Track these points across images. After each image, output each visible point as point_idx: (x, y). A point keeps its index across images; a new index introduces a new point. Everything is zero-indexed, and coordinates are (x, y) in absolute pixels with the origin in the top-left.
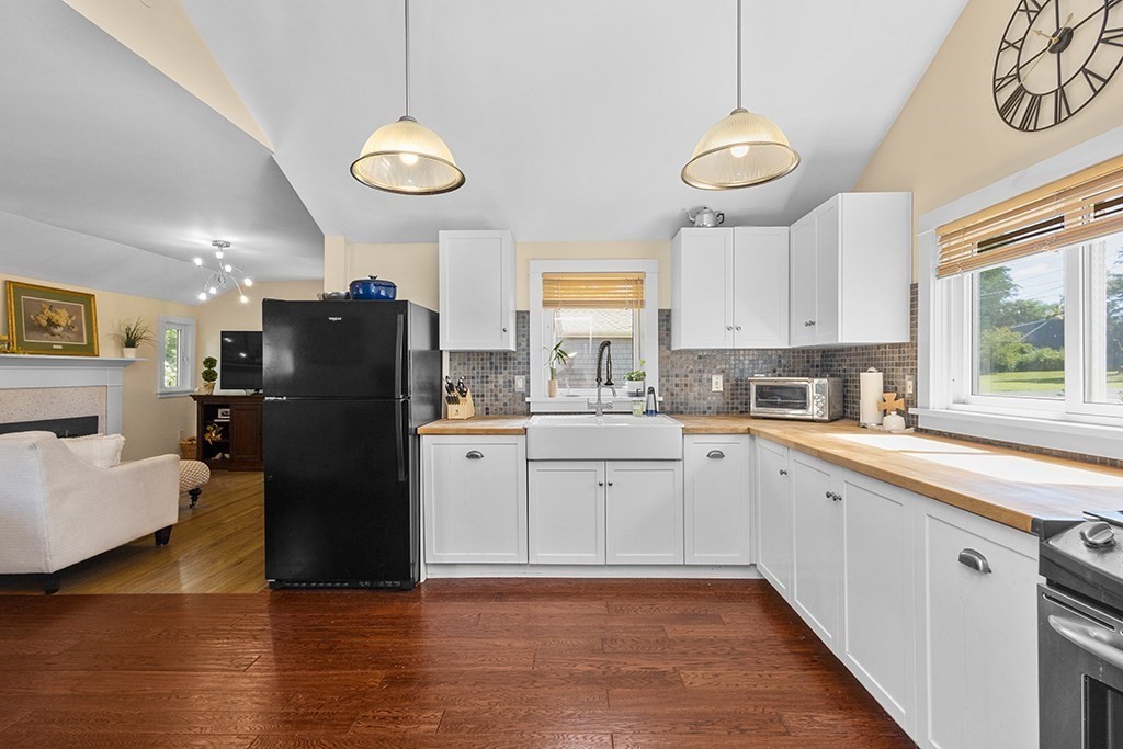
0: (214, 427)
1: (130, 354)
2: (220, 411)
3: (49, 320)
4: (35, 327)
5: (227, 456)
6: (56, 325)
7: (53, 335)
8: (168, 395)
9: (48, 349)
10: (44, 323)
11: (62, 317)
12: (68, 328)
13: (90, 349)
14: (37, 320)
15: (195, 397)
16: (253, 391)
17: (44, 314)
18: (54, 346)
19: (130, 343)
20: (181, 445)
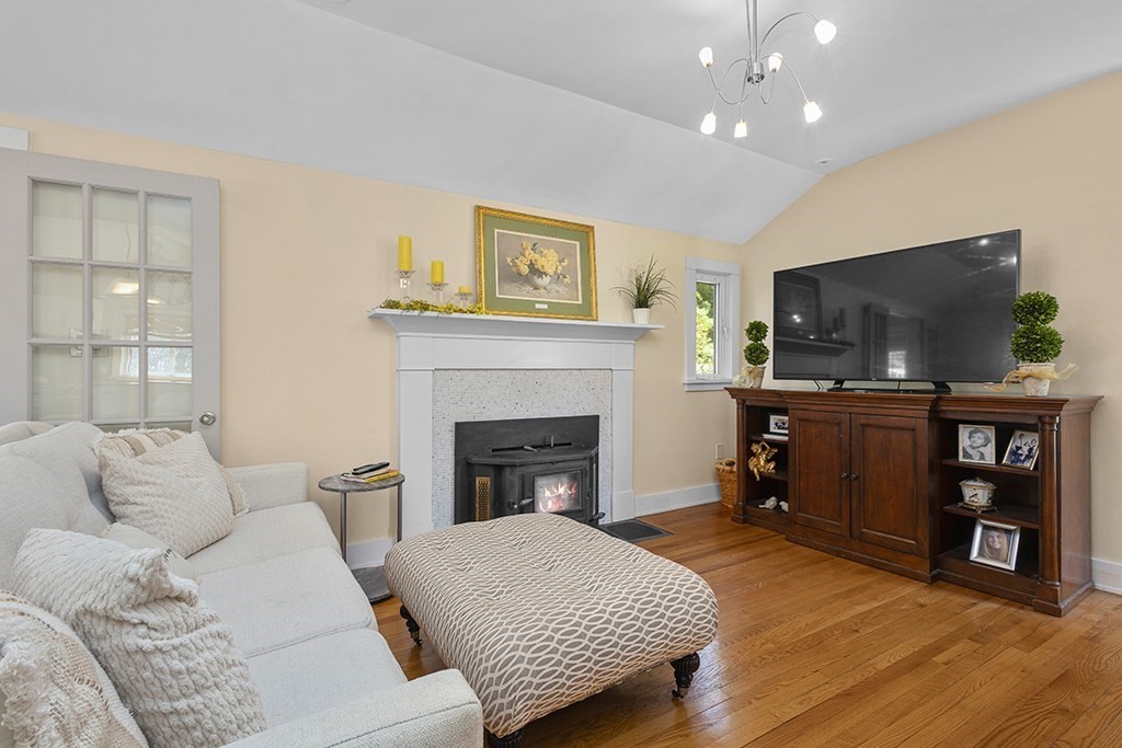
0: (764, 448)
1: (642, 318)
2: (773, 419)
3: (531, 266)
4: (512, 276)
5: (784, 506)
6: (541, 274)
7: (536, 288)
8: (698, 387)
9: (527, 308)
10: (525, 270)
11: (549, 261)
12: (558, 278)
13: (587, 309)
14: (515, 265)
16: (830, 384)
17: (524, 256)
18: (537, 306)
19: (642, 301)
20: (718, 470)
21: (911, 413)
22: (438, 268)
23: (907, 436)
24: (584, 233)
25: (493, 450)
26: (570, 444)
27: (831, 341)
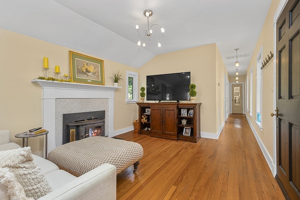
0: (145, 116)
1: (116, 85)
2: (147, 110)
3: (86, 69)
4: (80, 72)
5: (149, 129)
6: (89, 72)
7: (88, 76)
8: (129, 103)
9: (85, 81)
10: (85, 71)
11: (91, 69)
12: (94, 74)
13: (102, 83)
14: (82, 69)
15: (138, 104)
16: (158, 101)
17: (84, 67)
18: (88, 81)
19: (116, 81)
20: (134, 122)
21: (173, 107)
22: (57, 68)
23: (173, 112)
24: (101, 62)
25: (75, 122)
26: (97, 118)
27: (156, 92)
